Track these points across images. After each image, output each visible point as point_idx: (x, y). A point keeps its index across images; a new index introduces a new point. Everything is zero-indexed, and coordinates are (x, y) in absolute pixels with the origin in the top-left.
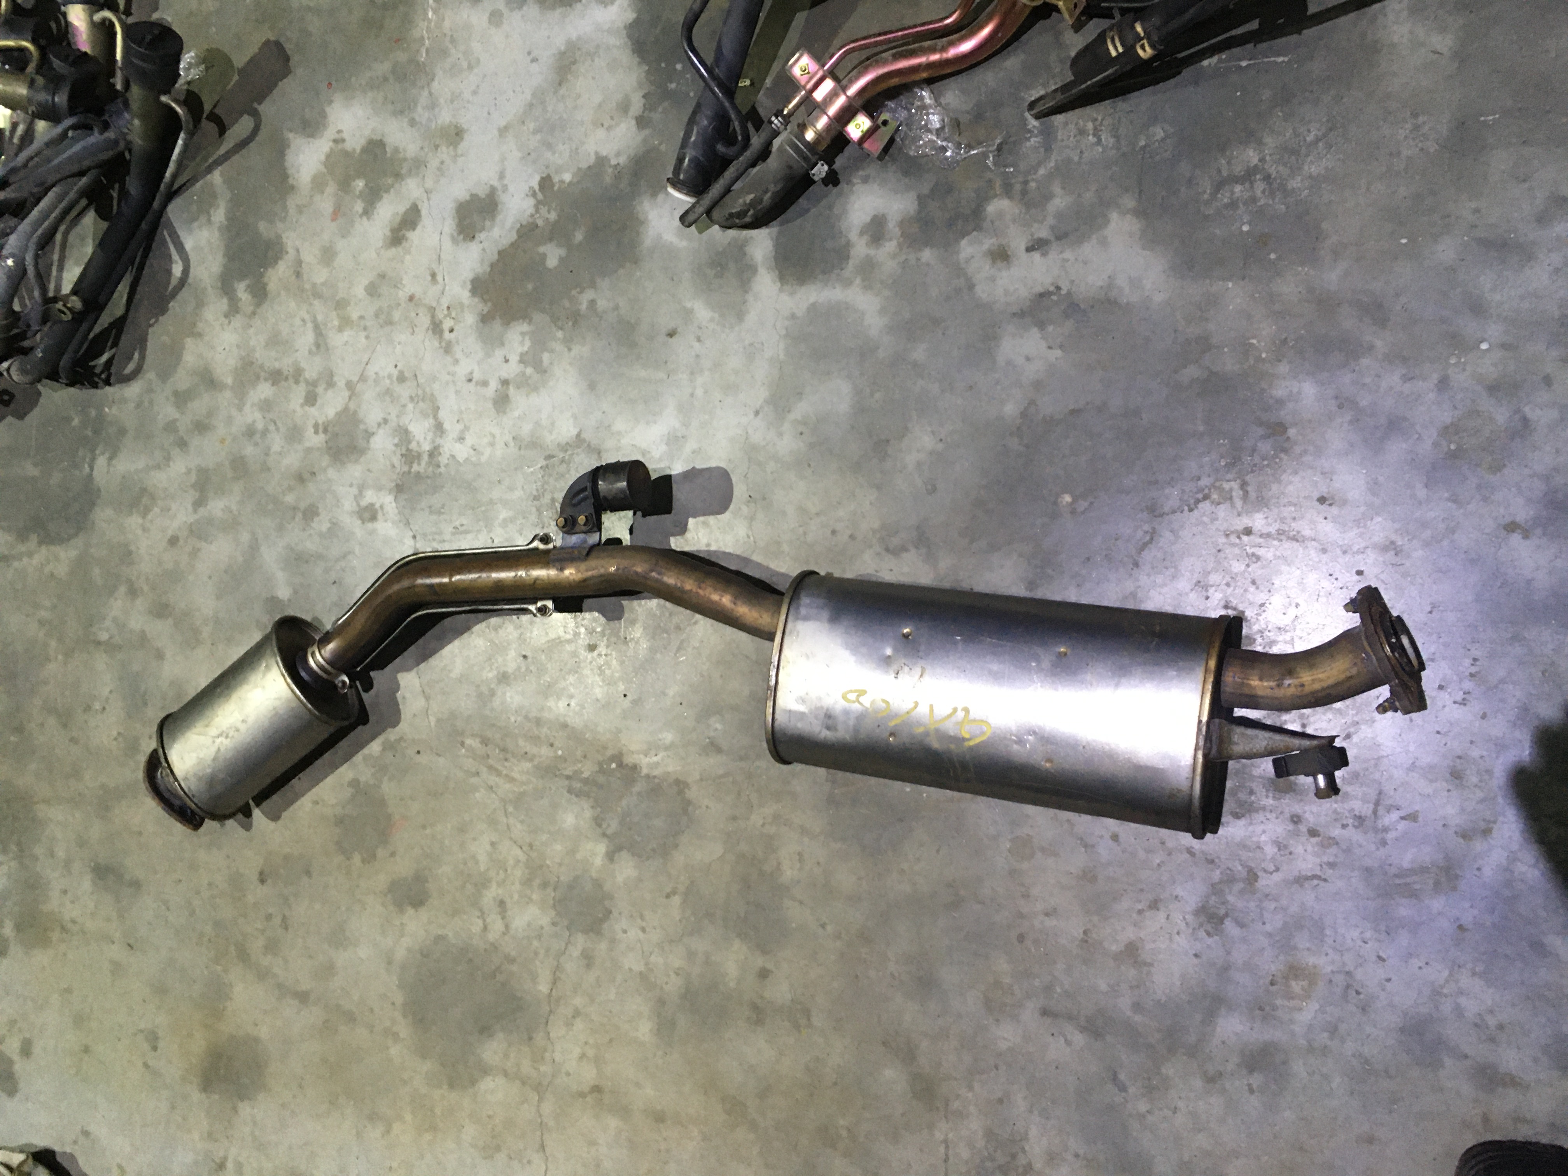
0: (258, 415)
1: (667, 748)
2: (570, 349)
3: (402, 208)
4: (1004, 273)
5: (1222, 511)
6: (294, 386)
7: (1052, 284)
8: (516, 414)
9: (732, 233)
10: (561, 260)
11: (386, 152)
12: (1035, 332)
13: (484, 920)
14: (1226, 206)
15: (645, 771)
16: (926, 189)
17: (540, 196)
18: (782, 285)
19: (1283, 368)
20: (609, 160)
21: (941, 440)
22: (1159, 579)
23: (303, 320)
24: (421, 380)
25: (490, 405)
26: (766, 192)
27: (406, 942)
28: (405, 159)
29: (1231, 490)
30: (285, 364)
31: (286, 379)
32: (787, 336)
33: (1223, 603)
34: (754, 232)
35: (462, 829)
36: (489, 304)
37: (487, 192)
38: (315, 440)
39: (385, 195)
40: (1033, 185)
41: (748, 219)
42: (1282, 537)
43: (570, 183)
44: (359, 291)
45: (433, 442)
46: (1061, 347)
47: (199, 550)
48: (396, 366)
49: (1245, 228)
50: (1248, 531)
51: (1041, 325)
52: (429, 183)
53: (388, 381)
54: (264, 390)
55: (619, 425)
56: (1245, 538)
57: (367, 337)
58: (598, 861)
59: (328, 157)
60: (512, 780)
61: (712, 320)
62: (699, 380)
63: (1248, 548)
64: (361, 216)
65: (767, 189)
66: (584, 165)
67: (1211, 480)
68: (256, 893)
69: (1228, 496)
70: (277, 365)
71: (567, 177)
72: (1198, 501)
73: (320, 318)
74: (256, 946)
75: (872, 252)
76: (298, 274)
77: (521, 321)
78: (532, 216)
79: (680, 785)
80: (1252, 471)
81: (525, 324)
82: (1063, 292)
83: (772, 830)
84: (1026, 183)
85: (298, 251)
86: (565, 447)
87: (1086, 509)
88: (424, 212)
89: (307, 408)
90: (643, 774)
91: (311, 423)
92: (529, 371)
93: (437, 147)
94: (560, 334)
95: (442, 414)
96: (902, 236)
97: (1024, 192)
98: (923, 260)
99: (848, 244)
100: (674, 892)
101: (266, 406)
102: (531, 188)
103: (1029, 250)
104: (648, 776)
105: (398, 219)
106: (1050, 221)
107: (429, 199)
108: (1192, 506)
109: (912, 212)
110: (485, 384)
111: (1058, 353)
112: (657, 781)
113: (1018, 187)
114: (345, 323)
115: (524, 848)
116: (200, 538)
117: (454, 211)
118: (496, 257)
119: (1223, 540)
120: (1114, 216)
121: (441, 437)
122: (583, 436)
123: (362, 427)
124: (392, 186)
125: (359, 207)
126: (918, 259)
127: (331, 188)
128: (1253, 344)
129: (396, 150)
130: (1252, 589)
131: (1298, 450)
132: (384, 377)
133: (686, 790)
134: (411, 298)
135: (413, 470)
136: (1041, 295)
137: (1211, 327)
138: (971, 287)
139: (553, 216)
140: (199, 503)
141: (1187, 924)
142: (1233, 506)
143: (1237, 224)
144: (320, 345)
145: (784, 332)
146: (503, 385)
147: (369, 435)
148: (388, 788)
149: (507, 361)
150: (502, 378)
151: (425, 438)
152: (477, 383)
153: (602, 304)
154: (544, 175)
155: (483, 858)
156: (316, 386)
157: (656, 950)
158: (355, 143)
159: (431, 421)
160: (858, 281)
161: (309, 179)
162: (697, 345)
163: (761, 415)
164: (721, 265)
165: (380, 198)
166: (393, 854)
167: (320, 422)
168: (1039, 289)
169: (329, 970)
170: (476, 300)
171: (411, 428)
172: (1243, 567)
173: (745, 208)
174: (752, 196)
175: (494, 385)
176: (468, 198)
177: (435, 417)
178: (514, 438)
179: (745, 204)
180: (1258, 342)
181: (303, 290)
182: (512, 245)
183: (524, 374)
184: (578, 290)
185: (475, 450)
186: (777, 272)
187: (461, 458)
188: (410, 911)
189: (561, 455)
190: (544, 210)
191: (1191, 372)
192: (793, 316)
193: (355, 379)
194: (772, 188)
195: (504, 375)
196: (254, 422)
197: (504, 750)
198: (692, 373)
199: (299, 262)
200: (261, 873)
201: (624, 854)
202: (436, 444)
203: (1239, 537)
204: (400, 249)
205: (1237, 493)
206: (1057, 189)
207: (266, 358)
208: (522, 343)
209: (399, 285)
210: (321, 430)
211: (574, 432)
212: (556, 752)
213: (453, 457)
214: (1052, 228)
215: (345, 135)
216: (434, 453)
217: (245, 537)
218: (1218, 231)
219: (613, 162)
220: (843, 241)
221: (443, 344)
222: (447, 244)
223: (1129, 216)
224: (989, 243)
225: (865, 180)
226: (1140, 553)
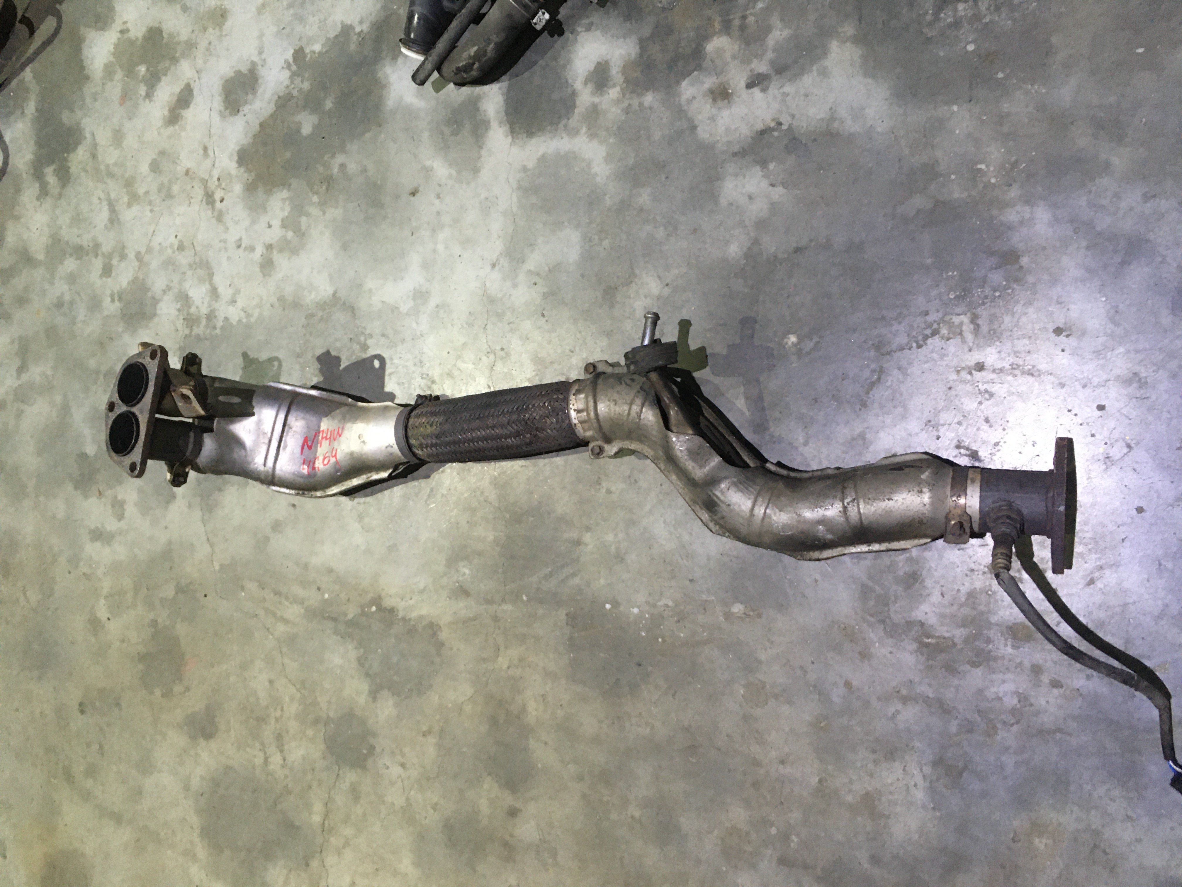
0: (66, 287)
1: (422, 592)
2: (324, 213)
3: (177, 89)
4: (725, 113)
5: (952, 346)
6: (93, 259)
7: (773, 120)
8: (280, 276)
9: (466, 90)
10: (316, 127)
11: (163, 38)
12: (757, 171)
13: (265, 753)
14: (950, 26)
15: (401, 614)
16: (647, 31)
17: (294, 68)
18: (513, 137)
19: (1014, 192)
20: (354, 29)
21: (667, 285)
22: (888, 420)
23: (99, 199)
24: (198, 248)
25: (258, 270)
26: (489, 44)
27: (200, 771)
28: (178, 43)
29: (961, 324)
30: (85, 241)
31: (87, 254)
32: (519, 188)
33: (955, 442)
34: (486, 88)
35: (244, 666)
36: (253, 174)
37: (249, 67)
38: (111, 307)
39: (164, 78)
40: (751, 19)
41: (474, 73)
42: (1017, 372)
43: (320, 53)
44: (144, 168)
45: (210, 306)
46: (784, 185)
47: (22, 412)
48: (176, 236)
49: (971, 48)
50: (980, 367)
51: (763, 163)
52: (200, 62)
53: (169, 251)
54: (70, 264)
55: (370, 284)
56: (977, 375)
57: (151, 211)
58: (362, 700)
59: (116, 46)
60: (286, 621)
61: (450, 176)
62: (441, 236)
63: (980, 385)
64: (144, 100)
65: (489, 39)
66: (332, 35)
67: (940, 315)
68: (78, 722)
69: (959, 331)
70: (78, 240)
71: (317, 47)
72: (926, 338)
73: (113, 195)
74: (78, 769)
75: (596, 100)
76: (94, 156)
77: (281, 187)
78: (287, 87)
79: (433, 628)
80: (983, 304)
81: (285, 191)
82: (785, 127)
83: (518, 672)
84: (744, 17)
85: (93, 134)
86: (322, 305)
87: (811, 350)
88: (195, 92)
89: (104, 279)
90: (400, 617)
91: (108, 292)
92: (290, 234)
93: (205, 29)
94: (315, 199)
95: (217, 279)
96: (624, 82)
97: (743, 28)
98: (646, 104)
99: (574, 94)
100: (429, 732)
101: (72, 279)
102: (286, 61)
103: (749, 86)
104: (404, 619)
105: (175, 98)
106: (770, 55)
107: (199, 78)
108: (921, 342)
109: (633, 56)
110: (252, 249)
111: (780, 190)
112: (412, 623)
113: (737, 22)
114: (134, 198)
115: (298, 687)
116: (23, 402)
117: (221, 88)
118: (258, 128)
119: (953, 376)
120: (834, 46)
121: (216, 301)
122: (337, 295)
123: (149, 294)
124: (168, 69)
125: (142, 90)
126: (641, 104)
127: (119, 75)
128: (980, 169)
129: (171, 35)
130: (985, 427)
131: (1031, 279)
132: (167, 247)
133: (438, 633)
134: (187, 173)
135: (193, 333)
136: (762, 132)
137: (939, 154)
138: (693, 128)
139: (306, 86)
140: (21, 369)
141: (924, 776)
142: (964, 341)
143: (963, 45)
144: (114, 220)
145: (515, 185)
146: (267, 249)
147: (155, 301)
148: (181, 629)
149: (270, 226)
150: (267, 243)
151: (203, 303)
152: (246, 249)
153: (352, 167)
154: (297, 48)
155: (262, 694)
156: (111, 260)
157: (416, 786)
158: (137, 32)
159: (208, 286)
160: (584, 129)
161: (101, 69)
162: (437, 202)
163: (497, 268)
164: (456, 122)
165: (159, 80)
166: (188, 689)
167: (116, 292)
168: (760, 126)
169: (138, 793)
170: (242, 170)
171: (191, 294)
172: (975, 405)
173: (471, 61)
174: (476, 48)
175: (260, 250)
176: (233, 74)
177: (211, 284)
178: (278, 300)
179: (470, 57)
180: (987, 166)
181: (97, 170)
182: (272, 115)
183: (284, 239)
184: (329, 155)
185: (245, 312)
186: (508, 126)
187: (234, 320)
188: (202, 742)
189: (320, 314)
190: (298, 80)
191: (918, 202)
192: (525, 169)
193: (143, 250)
194: (495, 38)
195: (268, 240)
196: (63, 294)
197: (278, 593)
198: (434, 230)
199: (95, 145)
200: (81, 704)
201: (385, 693)
202: (212, 308)
203: (970, 373)
204: (177, 127)
205: (968, 328)
206: (775, 21)
207: (69, 234)
208: (282, 209)
209: (177, 160)
210: (116, 298)
211: (330, 291)
212: (323, 595)
213: (226, 319)
214: (772, 63)
215: (129, 25)
216: (211, 316)
217: (58, 399)
218: (942, 54)
219: (358, 29)
220: (569, 90)
221: (216, 214)
222: (216, 118)
223: (848, 44)
224: (709, 82)
225: (589, 28)
226: (868, 393)
